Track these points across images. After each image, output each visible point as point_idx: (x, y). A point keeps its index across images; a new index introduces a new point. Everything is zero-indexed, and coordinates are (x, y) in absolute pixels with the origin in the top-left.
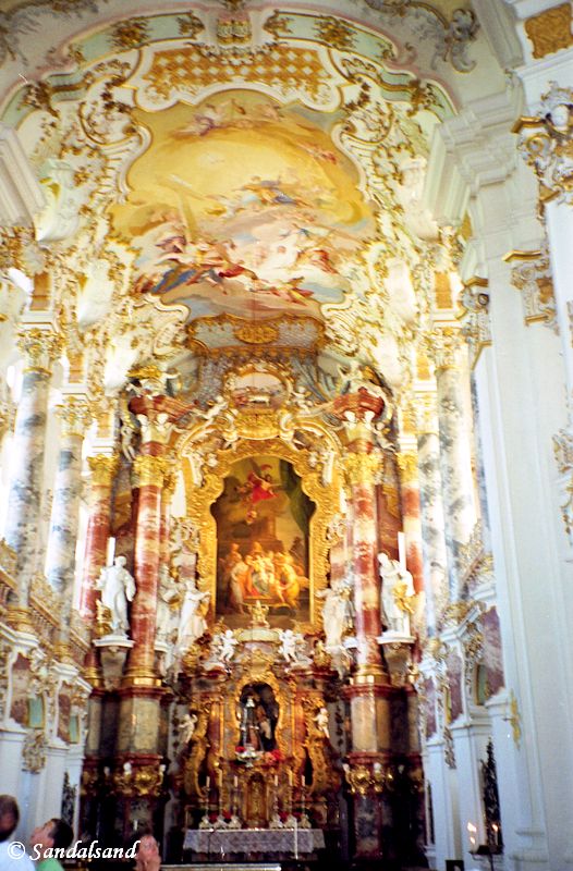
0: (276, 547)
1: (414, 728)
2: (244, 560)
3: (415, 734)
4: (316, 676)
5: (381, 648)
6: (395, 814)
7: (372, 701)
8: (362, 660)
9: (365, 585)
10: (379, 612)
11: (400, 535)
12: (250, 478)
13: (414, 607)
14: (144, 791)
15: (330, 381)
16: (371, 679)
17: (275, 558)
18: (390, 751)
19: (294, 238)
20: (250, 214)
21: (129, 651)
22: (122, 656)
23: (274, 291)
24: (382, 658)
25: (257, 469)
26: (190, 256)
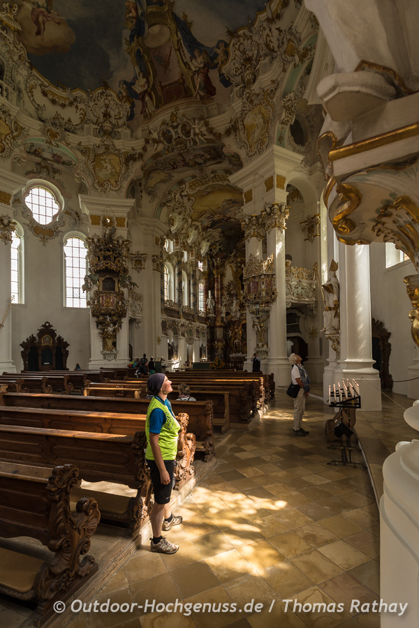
20: (227, 206)
26: (216, 218)
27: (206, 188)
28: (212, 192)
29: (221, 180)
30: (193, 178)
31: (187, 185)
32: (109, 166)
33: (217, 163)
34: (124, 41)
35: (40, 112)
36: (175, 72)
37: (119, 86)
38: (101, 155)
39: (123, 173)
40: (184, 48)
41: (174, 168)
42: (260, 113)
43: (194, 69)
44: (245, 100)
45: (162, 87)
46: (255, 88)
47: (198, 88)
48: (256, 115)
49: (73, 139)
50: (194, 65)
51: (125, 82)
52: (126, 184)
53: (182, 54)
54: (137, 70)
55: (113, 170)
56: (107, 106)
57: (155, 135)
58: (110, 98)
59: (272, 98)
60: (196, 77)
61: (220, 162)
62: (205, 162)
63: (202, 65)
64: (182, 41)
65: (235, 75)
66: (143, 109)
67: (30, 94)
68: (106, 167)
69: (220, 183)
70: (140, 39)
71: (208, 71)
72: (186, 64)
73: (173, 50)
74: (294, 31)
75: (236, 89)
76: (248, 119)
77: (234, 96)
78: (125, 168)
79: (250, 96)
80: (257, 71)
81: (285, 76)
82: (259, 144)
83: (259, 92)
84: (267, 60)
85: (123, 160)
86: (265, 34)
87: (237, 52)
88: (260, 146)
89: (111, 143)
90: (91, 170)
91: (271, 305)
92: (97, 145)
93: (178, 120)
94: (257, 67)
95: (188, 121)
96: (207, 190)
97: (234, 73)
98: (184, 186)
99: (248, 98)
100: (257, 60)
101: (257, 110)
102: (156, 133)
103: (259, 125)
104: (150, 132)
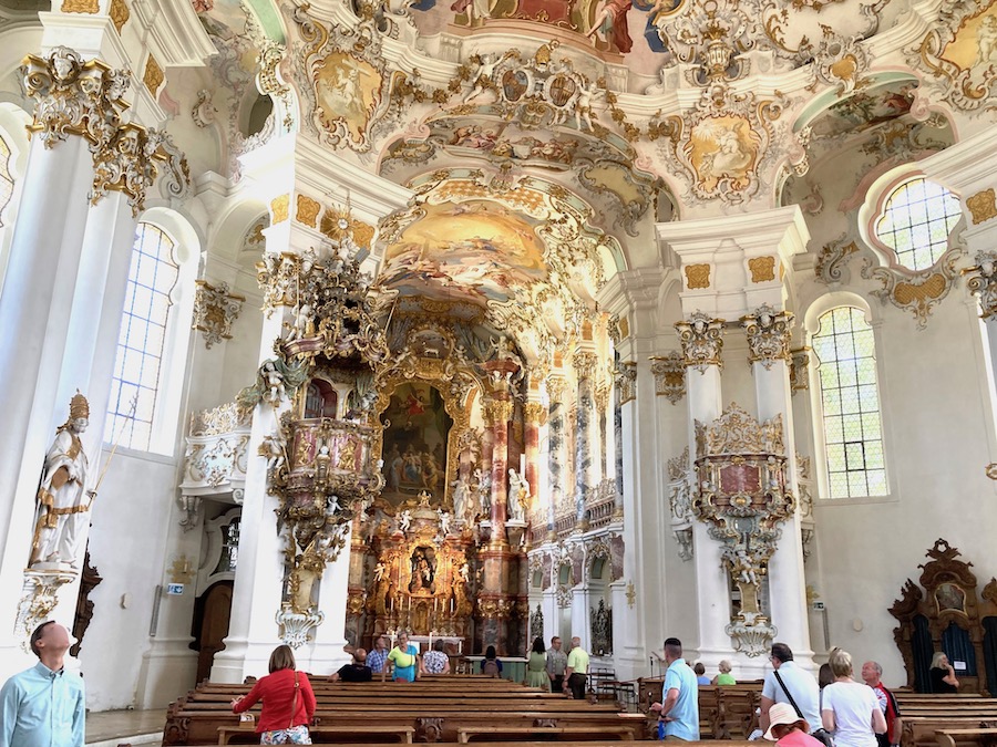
0: (424, 448)
1: (524, 579)
2: (401, 456)
3: (524, 583)
4: (463, 543)
5: (507, 529)
6: (509, 632)
7: (498, 563)
8: (494, 536)
9: (499, 489)
10: (507, 506)
11: (522, 456)
12: (409, 397)
13: (530, 505)
14: (355, 610)
15: (482, 345)
16: (500, 548)
17: (423, 456)
18: (507, 592)
19: (487, 265)
20: (465, 251)
23: (460, 288)
24: (507, 534)
25: (415, 392)
26: (416, 266)
27: (467, 203)
28: (470, 214)
29: (517, 200)
30: (472, 174)
31: (443, 184)
33: (551, 169)
38: (345, 54)
39: (379, 113)
41: (455, 142)
42: (737, 130)
44: (708, 95)
46: (740, 87)
47: (598, 22)
48: (726, 129)
52: (381, 144)
57: (488, 70)
59: (773, 118)
60: (601, 4)
61: (558, 170)
62: (529, 157)
65: (681, 41)
69: (510, 205)
71: (629, 7)
74: (865, 48)
75: (683, 66)
76: (705, 130)
77: (676, 75)
78: (386, 107)
79: (721, 94)
80: (742, 59)
81: (811, 98)
82: (728, 184)
83: (743, 97)
84: (769, 54)
85: (390, 87)
86: (770, 12)
87: (698, 9)
88: (730, 190)
89: (375, 39)
90: (312, 79)
91: (780, 525)
92: (344, 30)
93: (550, 63)
94: (743, 55)
95: (573, 77)
96: (465, 208)
97: (679, 37)
98: (434, 184)
99: (717, 94)
100: (739, 42)
101: (731, 122)
102: (493, 66)
103: (726, 151)
104: (479, 60)
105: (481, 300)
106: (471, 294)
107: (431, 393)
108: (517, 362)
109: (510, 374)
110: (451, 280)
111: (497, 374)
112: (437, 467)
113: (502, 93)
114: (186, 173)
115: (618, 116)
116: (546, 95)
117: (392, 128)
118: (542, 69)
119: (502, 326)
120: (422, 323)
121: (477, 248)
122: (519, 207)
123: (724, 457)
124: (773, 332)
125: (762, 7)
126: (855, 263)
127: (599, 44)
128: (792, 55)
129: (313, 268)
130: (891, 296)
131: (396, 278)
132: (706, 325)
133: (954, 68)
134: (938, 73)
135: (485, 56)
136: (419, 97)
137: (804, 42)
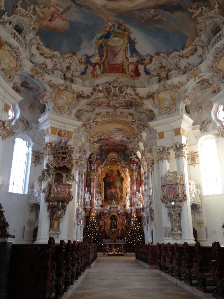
2: (109, 190)
4: (124, 214)
5: (136, 209)
8: (133, 211)
12: (111, 173)
15: (127, 156)
16: (135, 215)
19: (122, 135)
20: (114, 132)
21: (90, 209)
22: (89, 210)
23: (117, 141)
24: (137, 211)
26: (103, 137)
27: (109, 120)
28: (111, 122)
29: (122, 117)
30: (107, 113)
31: (100, 116)
32: (65, 98)
33: (127, 109)
34: (95, 38)
35: (32, 58)
36: (119, 60)
37: (82, 56)
38: (62, 90)
39: (74, 103)
40: (129, 52)
41: (99, 106)
42: (170, 94)
43: (130, 61)
44: (161, 85)
45: (109, 64)
46: (169, 82)
47: (130, 70)
48: (167, 94)
49: (47, 77)
50: (131, 60)
51: (86, 55)
52: (74, 111)
53: (126, 53)
54: (97, 52)
55: (67, 101)
56: (70, 63)
57: (101, 88)
58: (73, 60)
59: (178, 89)
60: (130, 65)
61: (129, 109)
62: (120, 107)
63: (136, 61)
64: (128, 48)
65: (154, 71)
66: (93, 71)
67: (30, 47)
68: (63, 98)
69: (121, 119)
70: (105, 40)
71: (138, 65)
72: (127, 58)
73: (122, 50)
74: (199, 68)
75: (154, 78)
76: (161, 95)
77: (152, 81)
78: (75, 101)
79: (164, 84)
80: (169, 74)
81: (188, 82)
82: (168, 109)
83: (170, 84)
84: (176, 71)
85: (75, 96)
86: (176, 60)
87: (157, 62)
88: (169, 110)
89: (70, 85)
90: (54, 98)
91: (183, 203)
92: (61, 84)
93: (117, 83)
94: (170, 73)
95: (124, 86)
96: (109, 121)
97: (153, 70)
98: (98, 116)
99: (163, 85)
100: (169, 69)
101: (168, 92)
102: (102, 87)
103: (168, 100)
104: (98, 85)
105: (124, 144)
106: (121, 143)
107: (117, 171)
108: (137, 160)
109: (135, 164)
110: (114, 139)
111: (132, 165)
112: (120, 193)
113: (106, 93)
114: (28, 124)
115: (137, 94)
116: (117, 92)
117: (77, 106)
118: (115, 85)
119: (132, 151)
120: (110, 152)
121: (117, 130)
122: (124, 119)
123: (166, 185)
124: (180, 149)
125: (174, 59)
126: (211, 126)
127: (131, 76)
128: (183, 71)
129: (55, 145)
130: (220, 135)
131: (98, 141)
132: (163, 149)
133: (220, 71)
134: (217, 73)
135: (99, 84)
136: (83, 98)
137: (185, 67)
